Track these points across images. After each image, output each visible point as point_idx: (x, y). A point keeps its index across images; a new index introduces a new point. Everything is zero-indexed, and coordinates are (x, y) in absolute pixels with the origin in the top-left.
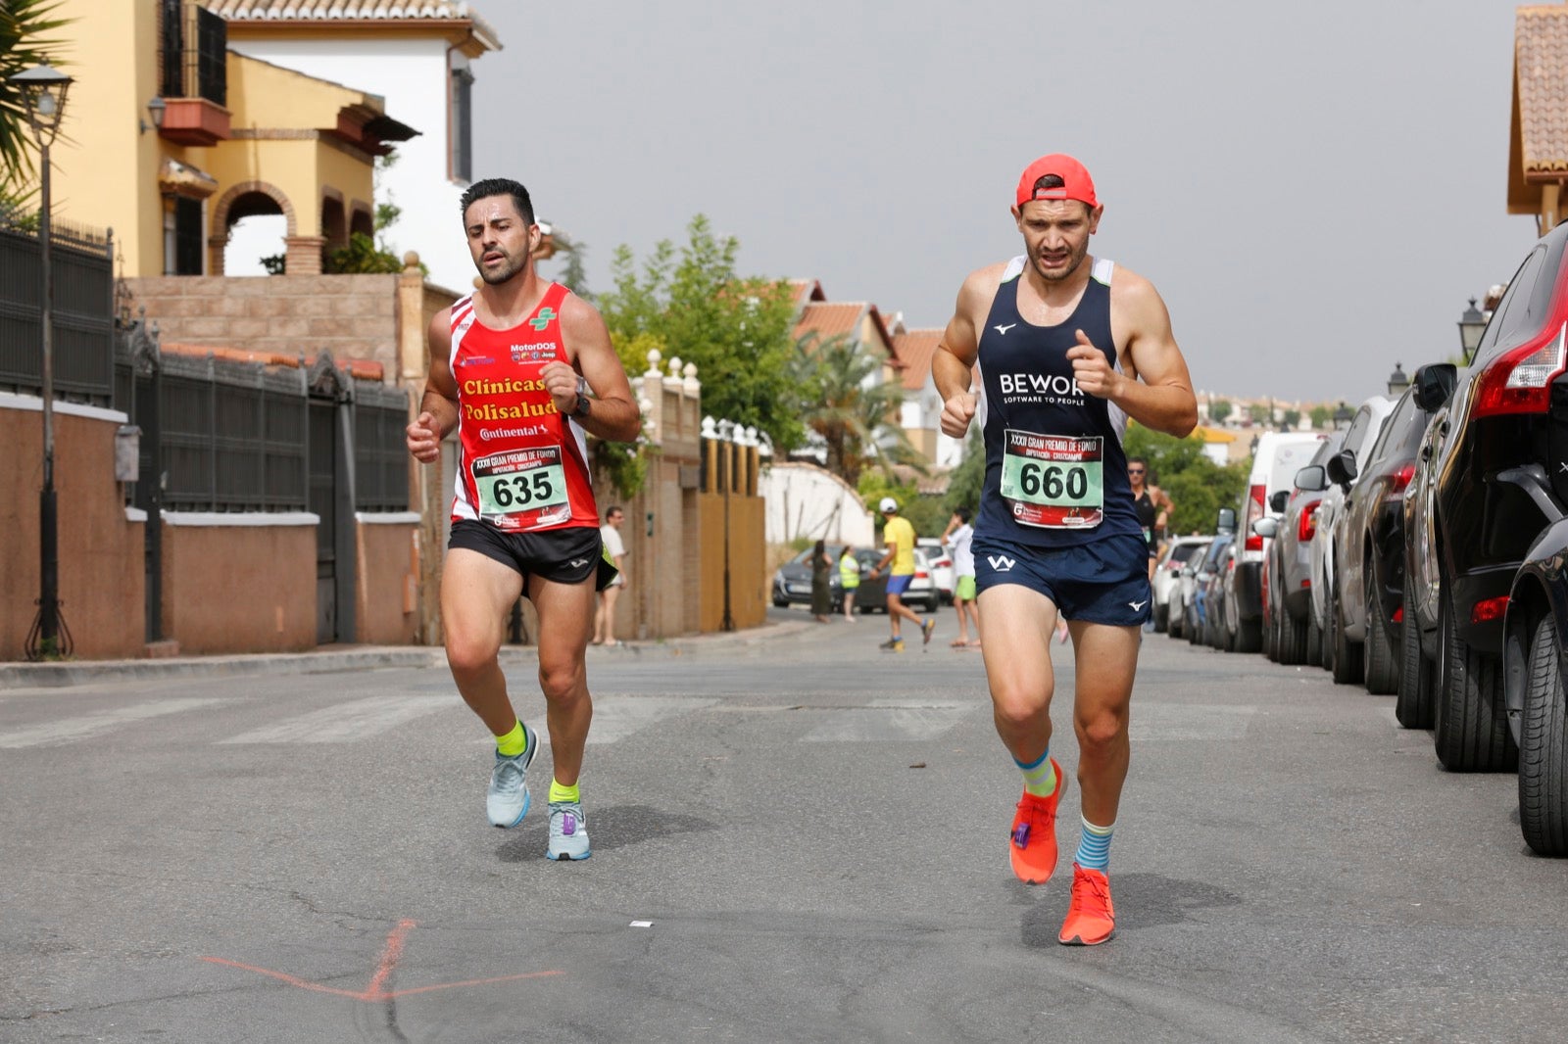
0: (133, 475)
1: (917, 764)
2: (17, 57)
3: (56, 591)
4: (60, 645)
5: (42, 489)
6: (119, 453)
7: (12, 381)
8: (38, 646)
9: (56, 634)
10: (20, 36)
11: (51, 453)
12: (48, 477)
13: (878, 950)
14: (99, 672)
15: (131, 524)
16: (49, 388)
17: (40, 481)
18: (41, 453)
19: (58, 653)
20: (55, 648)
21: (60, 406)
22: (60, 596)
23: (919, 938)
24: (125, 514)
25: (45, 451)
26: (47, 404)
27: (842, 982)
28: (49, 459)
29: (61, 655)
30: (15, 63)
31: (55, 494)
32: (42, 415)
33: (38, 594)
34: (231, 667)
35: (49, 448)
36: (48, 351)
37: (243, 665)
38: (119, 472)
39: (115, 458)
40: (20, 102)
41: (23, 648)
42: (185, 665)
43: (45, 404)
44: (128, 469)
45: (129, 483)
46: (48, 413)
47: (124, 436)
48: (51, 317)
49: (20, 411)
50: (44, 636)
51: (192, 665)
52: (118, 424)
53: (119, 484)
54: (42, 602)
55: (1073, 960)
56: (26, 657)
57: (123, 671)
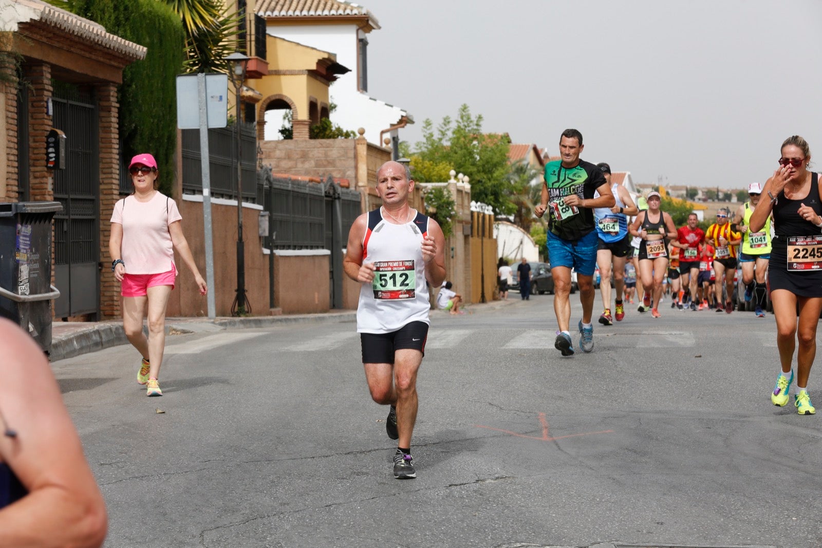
0: (267, 234)
1: (698, 355)
2: (221, 48)
3: (244, 286)
4: (246, 310)
5: (237, 240)
6: (261, 224)
7: (222, 192)
8: (236, 309)
9: (244, 304)
10: (222, 38)
11: (241, 225)
12: (240, 235)
13: (728, 423)
14: (273, 321)
15: (264, 255)
16: (240, 196)
17: (236, 237)
18: (237, 224)
19: (247, 313)
20: (244, 310)
21: (245, 204)
22: (246, 288)
23: (742, 419)
24: (262, 251)
25: (239, 223)
26: (239, 203)
27: (721, 435)
28: (240, 227)
29: (248, 314)
30: (220, 51)
31: (243, 243)
32: (239, 208)
33: (236, 288)
34: (317, 319)
35: (240, 223)
36: (240, 179)
37: (320, 318)
38: (260, 232)
39: (259, 226)
40: (220, 68)
41: (229, 311)
42: (300, 318)
43: (238, 203)
44: (264, 231)
45: (266, 237)
46: (240, 206)
47: (262, 216)
48: (241, 164)
49: (226, 206)
50: (239, 305)
51: (303, 318)
52: (260, 211)
53: (260, 237)
54: (237, 291)
55: (806, 427)
56: (231, 315)
57: (280, 320)
